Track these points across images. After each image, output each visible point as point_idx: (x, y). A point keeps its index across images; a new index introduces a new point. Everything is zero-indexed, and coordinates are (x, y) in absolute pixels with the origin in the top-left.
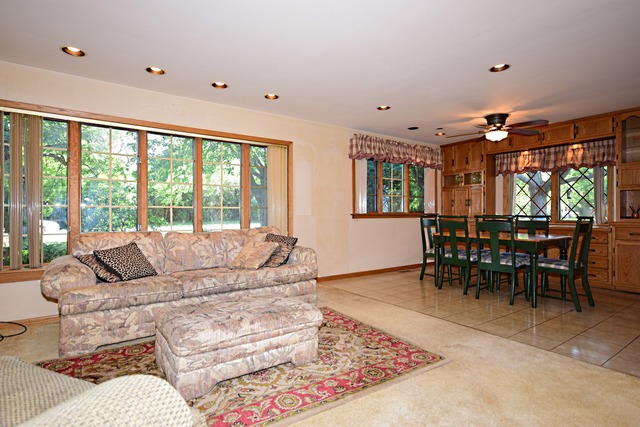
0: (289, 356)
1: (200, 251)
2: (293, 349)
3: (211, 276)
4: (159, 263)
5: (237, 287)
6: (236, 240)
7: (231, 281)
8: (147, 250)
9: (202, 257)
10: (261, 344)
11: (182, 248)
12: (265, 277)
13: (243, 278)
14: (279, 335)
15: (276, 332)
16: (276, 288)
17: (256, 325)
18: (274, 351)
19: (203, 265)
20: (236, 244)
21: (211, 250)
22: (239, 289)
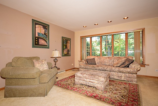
0: (95, 86)
1: (106, 61)
2: (96, 84)
3: (101, 66)
4: (98, 62)
5: (107, 70)
6: (116, 59)
7: (105, 68)
8: (96, 60)
9: (106, 62)
10: (88, 80)
11: (102, 60)
12: (115, 69)
13: (108, 68)
14: (91, 79)
15: (90, 78)
16: (119, 73)
17: (87, 76)
18: (91, 83)
19: (106, 64)
20: (116, 60)
21: (109, 61)
22: (107, 71)
